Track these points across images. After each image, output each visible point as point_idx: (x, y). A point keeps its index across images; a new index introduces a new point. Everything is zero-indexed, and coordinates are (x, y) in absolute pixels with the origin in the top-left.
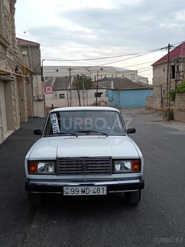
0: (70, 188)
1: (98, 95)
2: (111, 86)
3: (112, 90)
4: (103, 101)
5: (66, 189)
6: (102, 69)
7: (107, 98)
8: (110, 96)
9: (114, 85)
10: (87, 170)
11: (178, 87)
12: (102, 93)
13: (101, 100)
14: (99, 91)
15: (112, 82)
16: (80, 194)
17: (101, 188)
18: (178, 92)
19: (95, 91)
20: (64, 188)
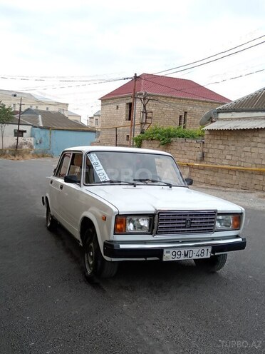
0: (171, 251)
1: (19, 133)
2: (38, 122)
3: (41, 128)
4: (26, 143)
5: (167, 252)
6: (15, 96)
7: (32, 139)
8: (37, 136)
9: (42, 120)
10: (191, 227)
11: (146, 132)
12: (25, 131)
13: (23, 141)
14: (22, 128)
15: (40, 116)
16: (182, 258)
17: (205, 249)
18: (147, 139)
19: (16, 127)
20: (165, 251)
